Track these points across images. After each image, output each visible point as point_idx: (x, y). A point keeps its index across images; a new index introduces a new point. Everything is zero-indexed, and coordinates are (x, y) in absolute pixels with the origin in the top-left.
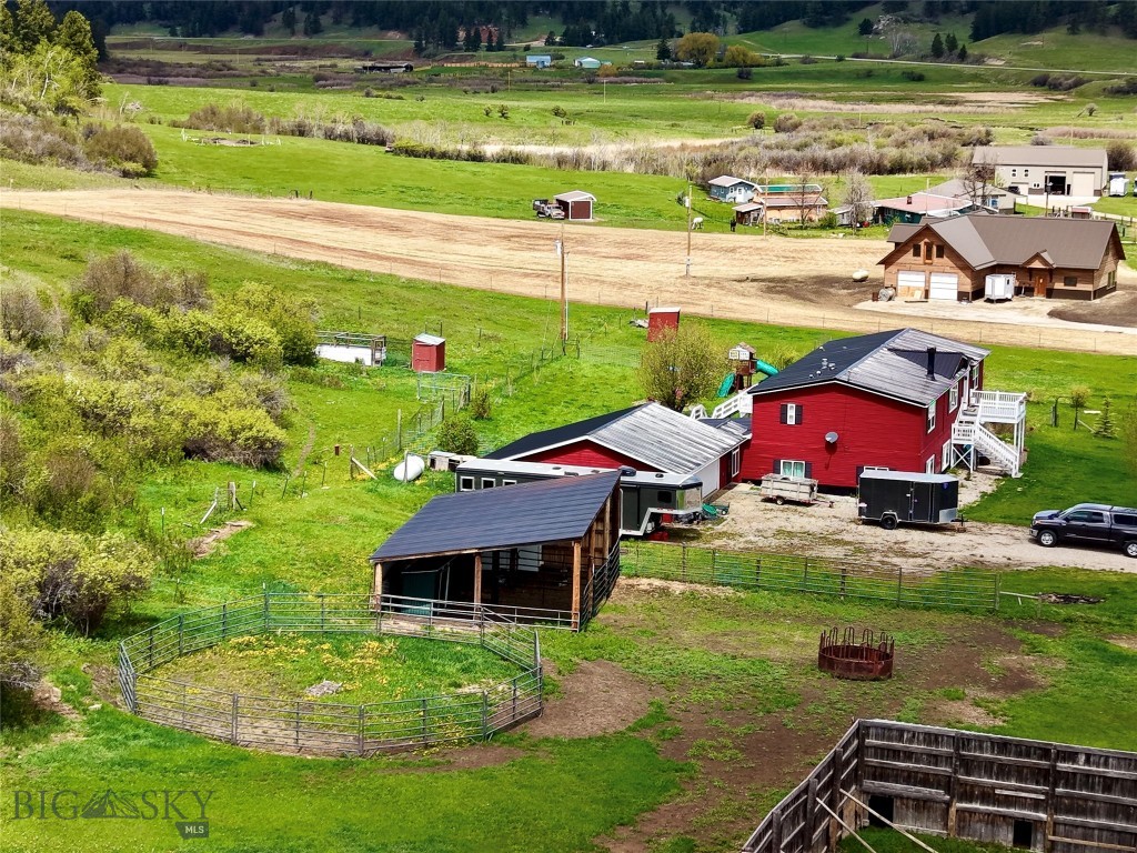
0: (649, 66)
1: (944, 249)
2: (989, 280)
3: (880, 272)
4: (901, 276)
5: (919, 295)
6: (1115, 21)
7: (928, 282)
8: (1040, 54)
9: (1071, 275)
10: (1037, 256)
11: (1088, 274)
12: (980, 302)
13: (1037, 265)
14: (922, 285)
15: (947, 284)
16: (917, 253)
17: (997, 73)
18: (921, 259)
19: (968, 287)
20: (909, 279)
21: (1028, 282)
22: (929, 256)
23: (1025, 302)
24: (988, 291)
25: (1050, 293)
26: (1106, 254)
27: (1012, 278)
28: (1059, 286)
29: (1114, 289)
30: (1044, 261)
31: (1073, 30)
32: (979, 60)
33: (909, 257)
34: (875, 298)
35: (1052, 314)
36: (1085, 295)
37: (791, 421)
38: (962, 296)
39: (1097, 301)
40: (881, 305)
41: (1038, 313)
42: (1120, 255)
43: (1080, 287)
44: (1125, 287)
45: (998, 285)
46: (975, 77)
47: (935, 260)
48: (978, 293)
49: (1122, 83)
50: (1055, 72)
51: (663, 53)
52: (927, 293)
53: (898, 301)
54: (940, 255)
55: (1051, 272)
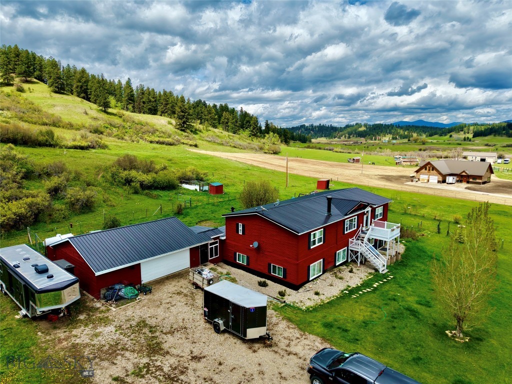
0: (406, 142)
1: (434, 168)
2: (447, 178)
3: (415, 174)
4: (421, 176)
5: (426, 181)
6: (504, 134)
7: (429, 177)
8: (487, 140)
9: (475, 177)
10: (464, 172)
11: (480, 177)
12: (445, 184)
13: (464, 174)
14: (427, 178)
15: (434, 179)
16: (426, 169)
17: (477, 143)
18: (427, 171)
19: (441, 179)
20: (423, 177)
21: (461, 179)
22: (429, 170)
23: (460, 184)
24: (447, 181)
25: (468, 182)
26: (487, 171)
27: (455, 177)
28: (471, 180)
29: (489, 182)
30: (466, 173)
31: (495, 136)
32: (473, 141)
33: (423, 170)
34: (412, 181)
35: (466, 188)
36: (479, 183)
37: (240, 233)
38: (439, 182)
39: (483, 185)
40: (414, 183)
41: (462, 187)
42: (492, 172)
43: (478, 181)
44: (493, 182)
45: (450, 179)
46: (472, 144)
47: (431, 171)
48: (444, 181)
49: (505, 145)
50: (490, 143)
51: (409, 140)
52: (428, 181)
53: (419, 182)
54: (433, 170)
55: (469, 176)
